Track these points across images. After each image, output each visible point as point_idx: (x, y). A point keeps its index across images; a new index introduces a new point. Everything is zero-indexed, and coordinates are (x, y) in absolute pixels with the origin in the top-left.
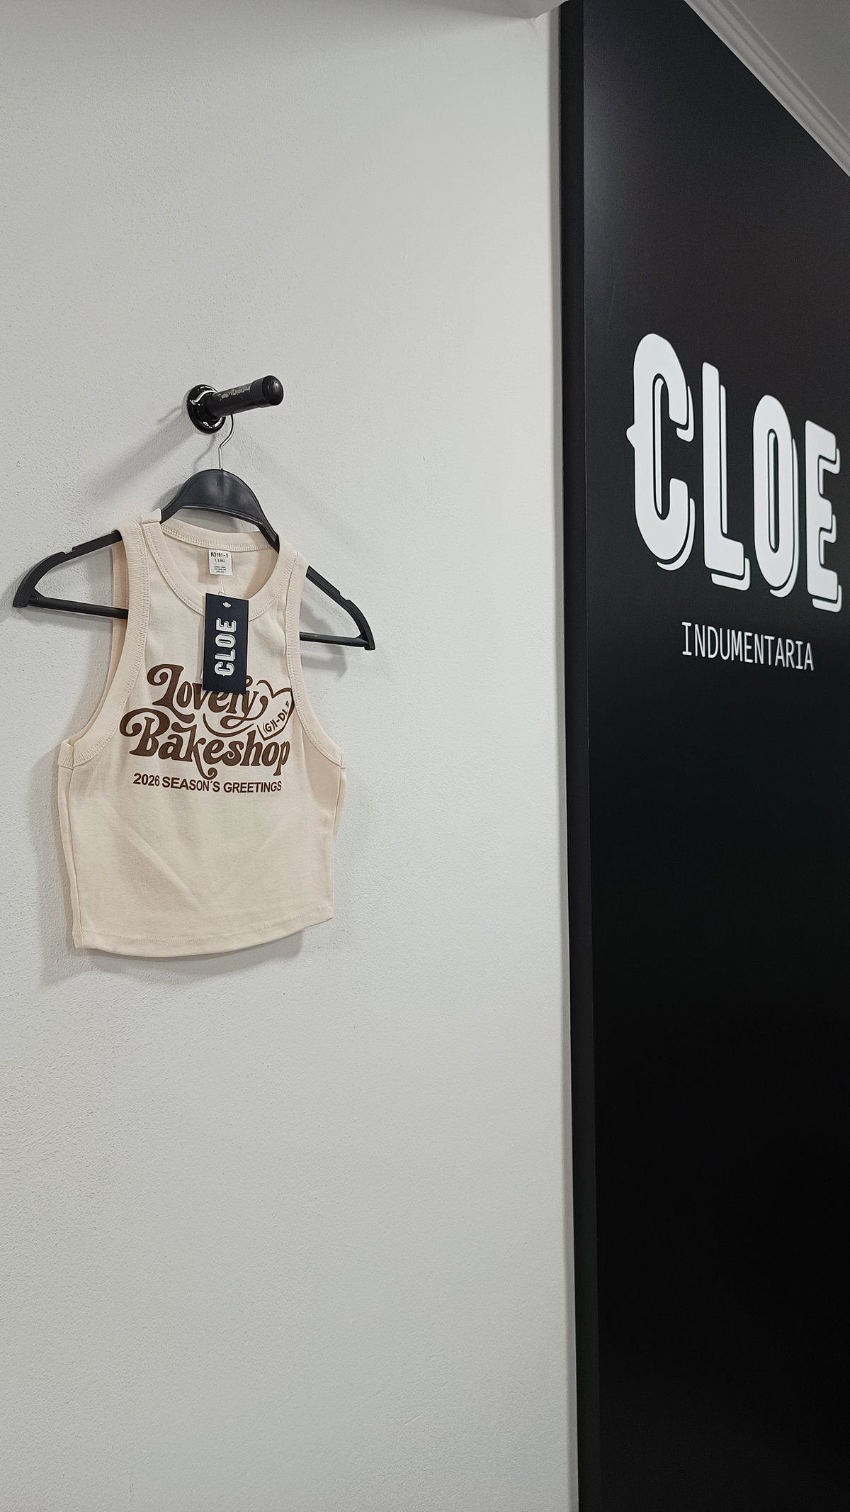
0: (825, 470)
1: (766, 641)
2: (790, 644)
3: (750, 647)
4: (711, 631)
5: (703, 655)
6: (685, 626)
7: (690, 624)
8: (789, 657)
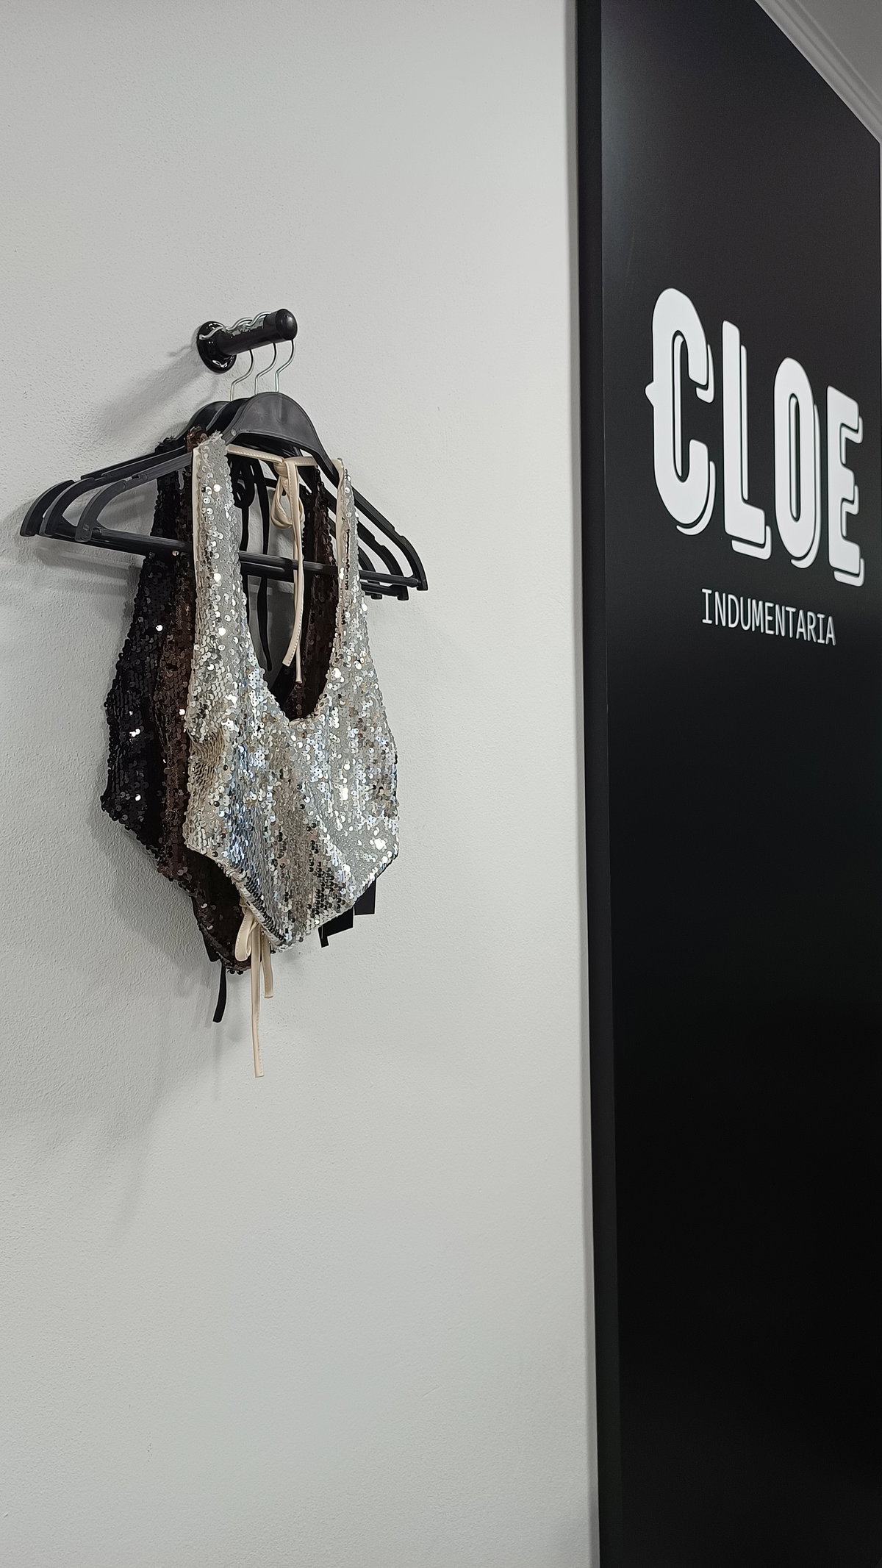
0: (847, 439)
1: (787, 612)
2: (811, 617)
3: (771, 618)
4: (732, 600)
5: (724, 624)
6: (705, 593)
7: (710, 592)
8: (810, 630)
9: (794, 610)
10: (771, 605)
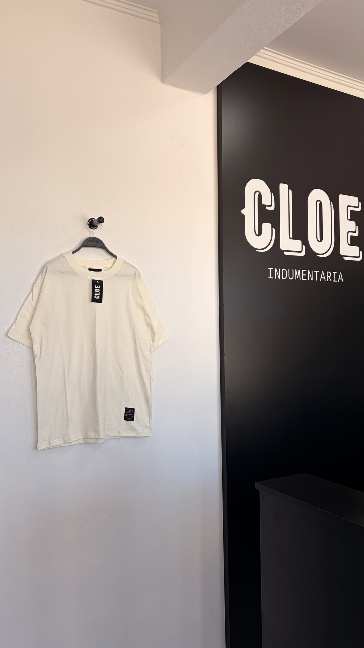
0: (351, 211)
1: (314, 273)
2: (328, 273)
3: (305, 275)
4: (283, 270)
5: (279, 278)
6: (270, 269)
7: (272, 269)
8: (328, 278)
9: (319, 271)
10: (306, 271)
